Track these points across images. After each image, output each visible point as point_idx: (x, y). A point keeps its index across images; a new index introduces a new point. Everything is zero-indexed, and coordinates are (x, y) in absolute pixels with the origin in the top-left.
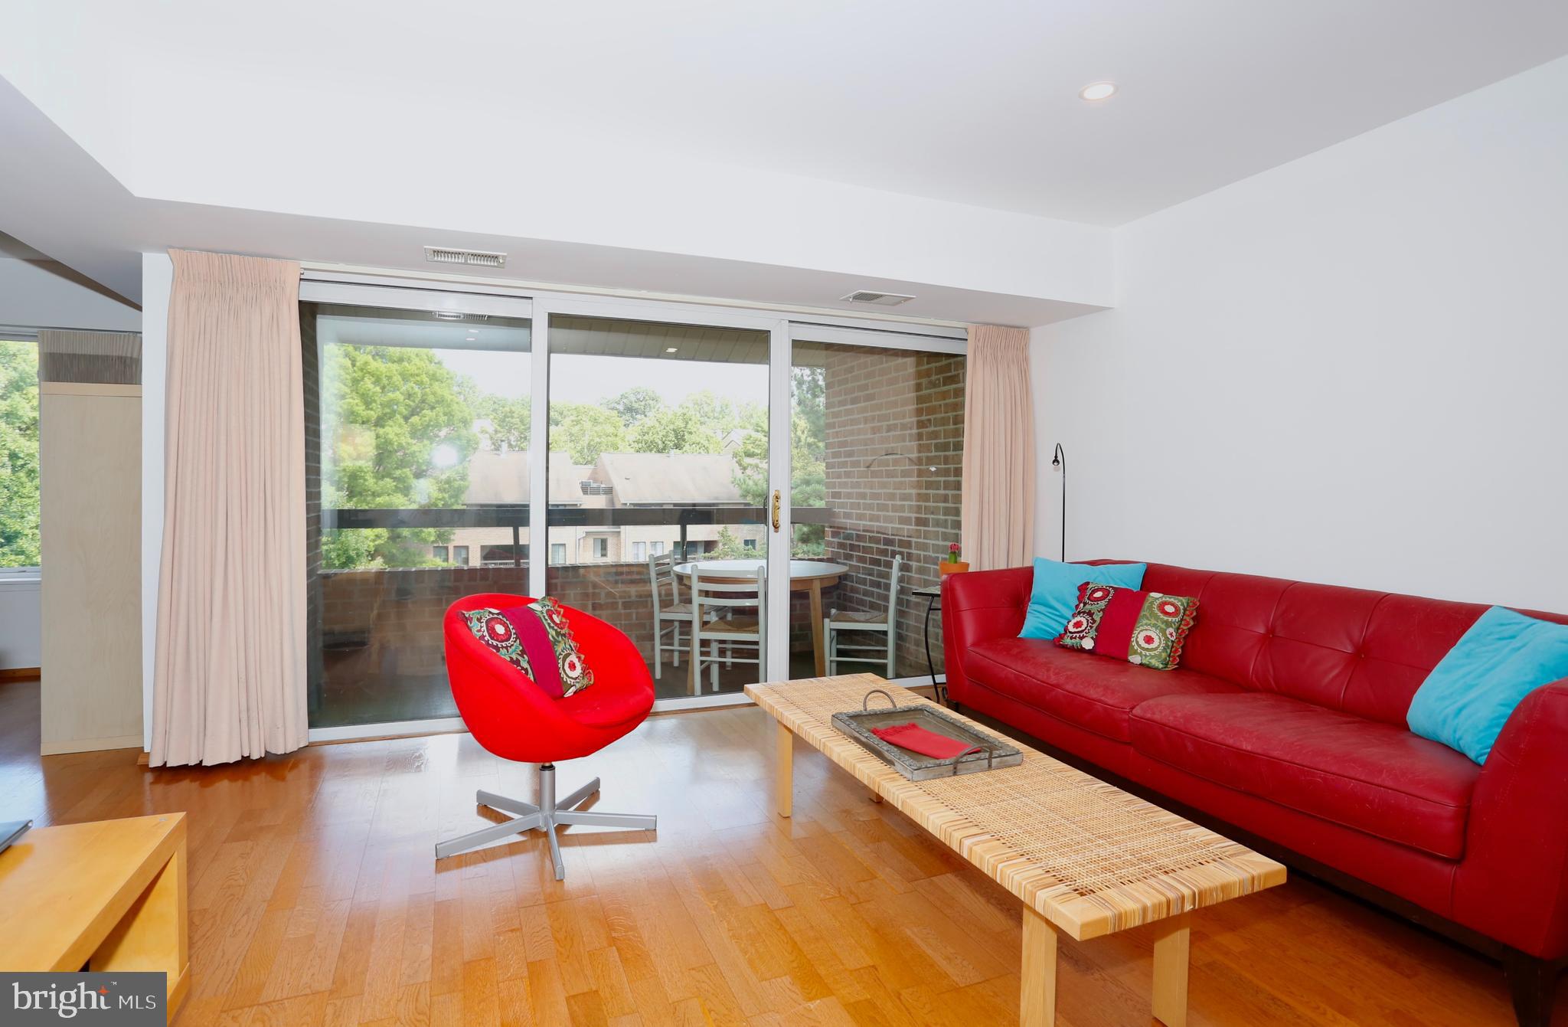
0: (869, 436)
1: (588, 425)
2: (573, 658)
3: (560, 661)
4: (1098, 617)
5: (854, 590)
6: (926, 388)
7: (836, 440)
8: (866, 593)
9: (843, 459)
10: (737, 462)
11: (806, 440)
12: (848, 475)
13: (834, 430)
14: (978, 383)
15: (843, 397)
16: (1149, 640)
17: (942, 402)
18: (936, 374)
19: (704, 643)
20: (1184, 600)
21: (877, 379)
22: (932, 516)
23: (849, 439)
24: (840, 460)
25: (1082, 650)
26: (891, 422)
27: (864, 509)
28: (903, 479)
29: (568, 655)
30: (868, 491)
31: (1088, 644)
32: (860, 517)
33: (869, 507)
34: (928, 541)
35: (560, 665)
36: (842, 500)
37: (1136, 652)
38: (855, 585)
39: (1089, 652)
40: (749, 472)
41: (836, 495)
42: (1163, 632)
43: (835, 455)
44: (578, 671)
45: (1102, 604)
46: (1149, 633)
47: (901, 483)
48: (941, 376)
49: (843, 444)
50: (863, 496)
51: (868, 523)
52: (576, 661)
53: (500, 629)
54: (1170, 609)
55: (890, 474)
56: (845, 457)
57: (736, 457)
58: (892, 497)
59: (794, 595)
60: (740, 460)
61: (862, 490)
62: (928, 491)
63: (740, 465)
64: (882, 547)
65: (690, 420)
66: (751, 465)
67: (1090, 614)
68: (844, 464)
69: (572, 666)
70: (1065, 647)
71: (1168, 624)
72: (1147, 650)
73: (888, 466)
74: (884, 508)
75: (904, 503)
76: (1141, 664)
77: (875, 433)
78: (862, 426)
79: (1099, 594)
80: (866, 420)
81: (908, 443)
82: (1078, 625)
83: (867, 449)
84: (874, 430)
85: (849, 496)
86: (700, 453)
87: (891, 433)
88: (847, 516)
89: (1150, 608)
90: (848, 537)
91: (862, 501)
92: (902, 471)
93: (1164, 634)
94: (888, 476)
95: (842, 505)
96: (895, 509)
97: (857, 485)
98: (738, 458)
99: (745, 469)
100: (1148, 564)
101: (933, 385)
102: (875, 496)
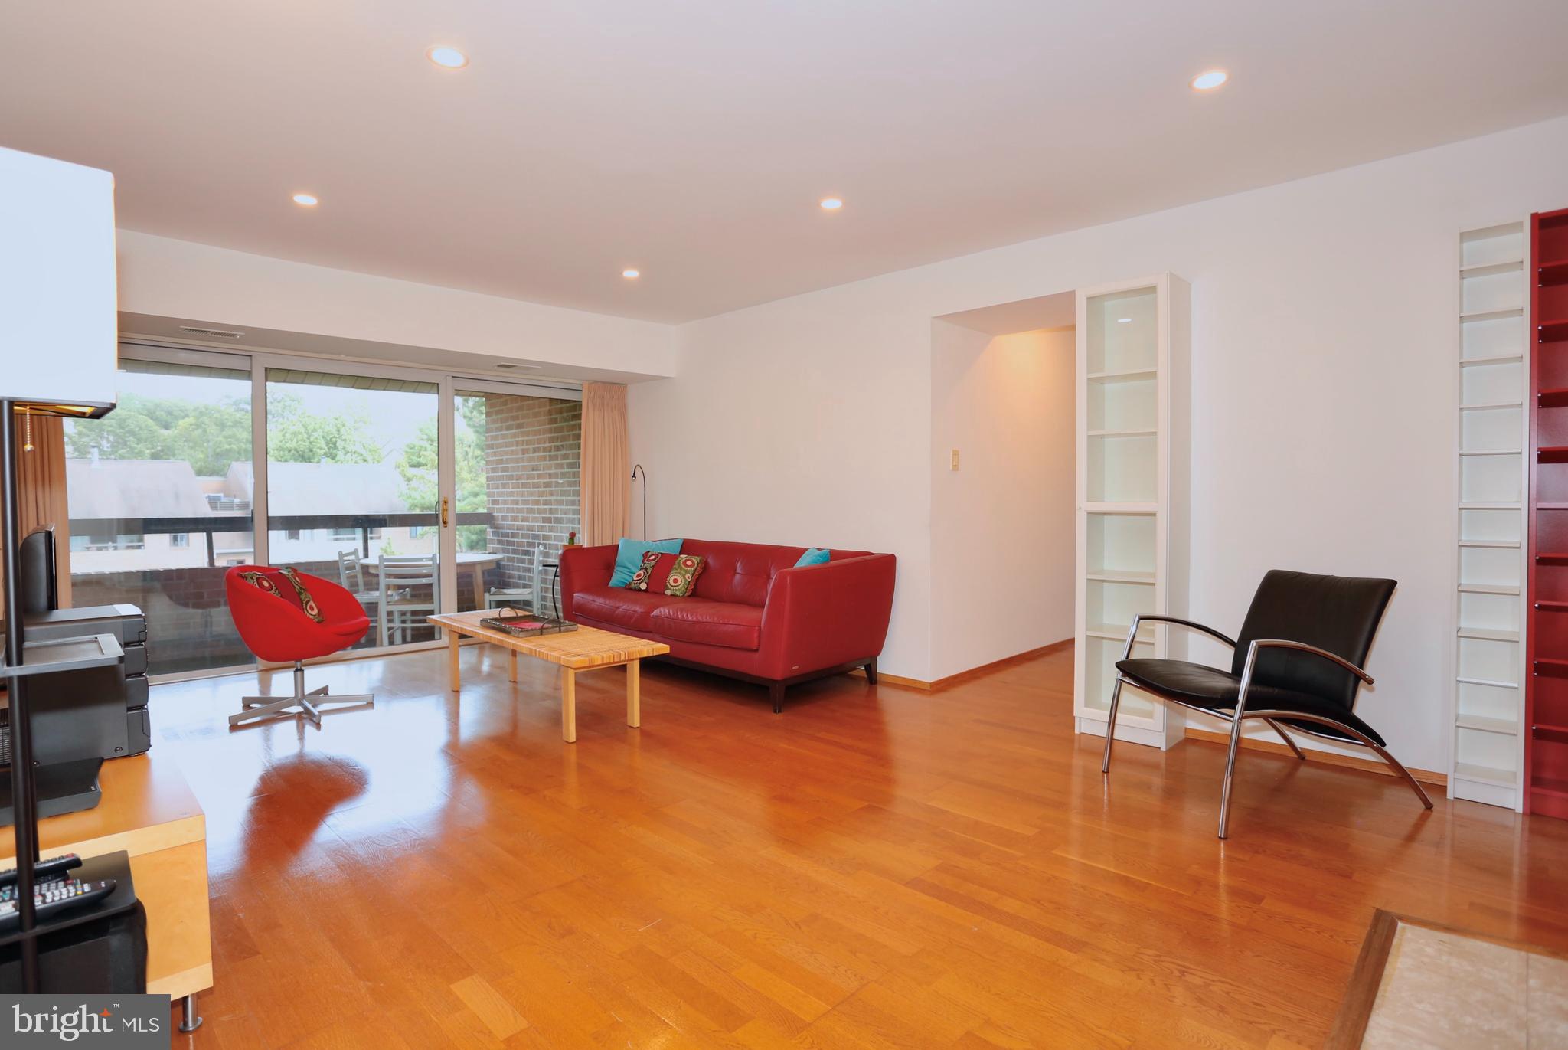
0: (520, 456)
1: (213, 429)
2: (312, 603)
3: (304, 604)
4: (649, 571)
5: (510, 576)
6: (561, 422)
7: (494, 458)
8: (520, 577)
9: (500, 474)
10: (400, 473)
11: (473, 453)
12: (504, 486)
13: (492, 450)
14: (589, 419)
15: (500, 425)
16: (675, 581)
17: (571, 433)
18: (567, 412)
19: (390, 614)
20: (698, 558)
21: (525, 412)
22: (565, 516)
23: (505, 458)
24: (497, 474)
25: (641, 590)
26: (537, 446)
27: (517, 513)
28: (545, 489)
29: (308, 601)
30: (520, 498)
31: (643, 586)
32: (514, 519)
33: (520, 511)
34: (563, 534)
35: (305, 607)
36: (500, 506)
37: (668, 589)
38: (511, 572)
39: (644, 591)
40: (413, 483)
41: (495, 502)
42: (684, 576)
43: (494, 470)
44: (316, 612)
45: (653, 563)
46: (676, 577)
47: (543, 492)
48: (570, 414)
49: (501, 462)
50: (516, 502)
51: (520, 523)
52: (314, 605)
53: (266, 584)
54: (689, 563)
55: (535, 486)
56: (502, 472)
57: (399, 467)
58: (537, 502)
59: (460, 577)
60: (403, 470)
61: (515, 498)
62: (562, 498)
63: (404, 476)
64: (531, 541)
65: (344, 425)
66: (416, 476)
67: (646, 569)
68: (501, 478)
69: (312, 608)
70: (631, 589)
71: (687, 572)
72: (675, 586)
73: (534, 479)
74: (531, 511)
75: (545, 507)
76: (671, 595)
77: (524, 454)
78: (514, 448)
79: (653, 557)
80: (517, 443)
81: (548, 462)
82: (639, 576)
83: (518, 466)
84: (524, 452)
85: (505, 502)
86: (356, 463)
87: (537, 454)
88: (504, 518)
89: (679, 563)
90: (506, 535)
91: (515, 507)
92: (544, 483)
93: (685, 578)
94: (534, 487)
95: (501, 510)
96: (540, 511)
97: (511, 494)
98: (401, 469)
99: (409, 480)
100: (684, 540)
101: (566, 420)
102: (525, 502)
